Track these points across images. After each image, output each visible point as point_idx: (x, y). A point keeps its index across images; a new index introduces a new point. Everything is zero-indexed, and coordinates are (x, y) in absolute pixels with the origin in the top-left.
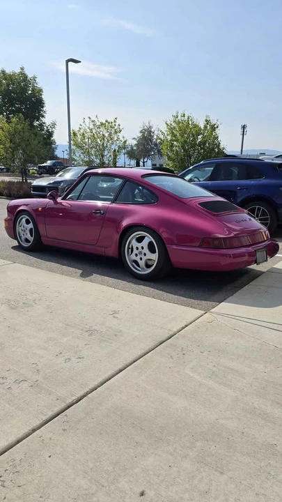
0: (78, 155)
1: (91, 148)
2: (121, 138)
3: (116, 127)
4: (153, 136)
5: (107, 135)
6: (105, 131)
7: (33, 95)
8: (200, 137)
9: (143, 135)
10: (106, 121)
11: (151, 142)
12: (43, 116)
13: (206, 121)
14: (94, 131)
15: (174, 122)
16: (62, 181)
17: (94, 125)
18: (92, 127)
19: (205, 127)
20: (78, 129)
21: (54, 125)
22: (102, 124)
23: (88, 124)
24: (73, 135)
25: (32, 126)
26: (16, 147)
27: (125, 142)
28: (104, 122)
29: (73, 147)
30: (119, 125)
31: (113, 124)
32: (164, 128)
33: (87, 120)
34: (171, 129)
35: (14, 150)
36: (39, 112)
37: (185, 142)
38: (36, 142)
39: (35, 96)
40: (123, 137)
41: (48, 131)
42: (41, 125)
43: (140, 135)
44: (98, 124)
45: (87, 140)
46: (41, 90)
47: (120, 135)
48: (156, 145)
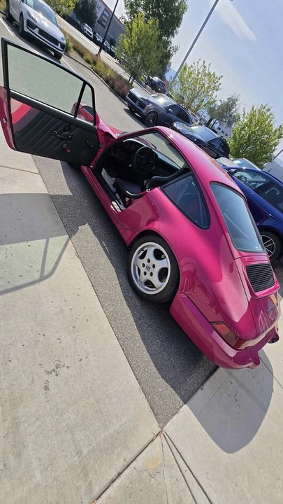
0: (176, 89)
1: (189, 89)
2: (214, 96)
3: (217, 84)
4: (233, 108)
5: (206, 86)
6: (207, 82)
7: (177, 9)
8: (266, 136)
9: (228, 102)
10: (214, 74)
11: (230, 111)
12: (173, 36)
13: (280, 127)
14: (200, 76)
15: (259, 111)
16: (151, 103)
17: (203, 71)
18: (201, 71)
19: (276, 131)
20: (190, 66)
21: (176, 49)
22: (209, 74)
23: (199, 67)
24: (183, 68)
25: (160, 37)
26: (139, 49)
27: (215, 101)
28: (212, 73)
29: (177, 79)
30: (220, 84)
31: (217, 80)
32: (248, 111)
33: (201, 62)
34: (253, 115)
35: (137, 51)
36: (172, 30)
37: (254, 132)
38: (155, 55)
39: (178, 12)
40: (216, 97)
41: (169, 51)
42: (168, 43)
43: (226, 100)
44: (207, 72)
45: (190, 80)
46: (185, 8)
47: (216, 93)
48: (231, 116)
